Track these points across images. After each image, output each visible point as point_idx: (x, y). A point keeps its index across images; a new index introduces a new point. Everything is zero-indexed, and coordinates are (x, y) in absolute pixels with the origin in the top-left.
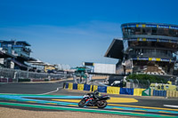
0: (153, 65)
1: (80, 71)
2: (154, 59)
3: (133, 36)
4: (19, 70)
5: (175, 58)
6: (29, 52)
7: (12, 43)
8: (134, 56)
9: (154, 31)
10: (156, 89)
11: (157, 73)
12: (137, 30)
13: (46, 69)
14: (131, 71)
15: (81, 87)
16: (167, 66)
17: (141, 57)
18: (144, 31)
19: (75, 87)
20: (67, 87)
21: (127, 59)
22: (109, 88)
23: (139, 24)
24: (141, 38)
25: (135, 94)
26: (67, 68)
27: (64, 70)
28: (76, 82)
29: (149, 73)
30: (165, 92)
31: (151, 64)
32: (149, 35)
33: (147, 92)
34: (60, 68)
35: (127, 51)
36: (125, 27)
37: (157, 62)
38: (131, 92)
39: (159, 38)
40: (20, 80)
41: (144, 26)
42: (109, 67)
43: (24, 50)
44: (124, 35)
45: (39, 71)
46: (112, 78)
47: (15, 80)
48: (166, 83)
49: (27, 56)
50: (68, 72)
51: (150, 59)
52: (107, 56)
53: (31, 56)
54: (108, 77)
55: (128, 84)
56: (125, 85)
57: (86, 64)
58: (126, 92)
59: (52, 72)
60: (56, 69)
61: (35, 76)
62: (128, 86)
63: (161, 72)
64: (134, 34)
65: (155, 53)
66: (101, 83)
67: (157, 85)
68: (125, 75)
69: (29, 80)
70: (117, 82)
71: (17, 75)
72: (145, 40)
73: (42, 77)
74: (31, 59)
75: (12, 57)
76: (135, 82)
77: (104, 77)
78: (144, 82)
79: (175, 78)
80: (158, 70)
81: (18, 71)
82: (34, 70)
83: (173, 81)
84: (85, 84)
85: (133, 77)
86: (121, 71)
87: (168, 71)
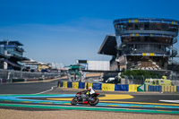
0: (147, 60)
1: (74, 69)
2: (147, 54)
3: (126, 32)
4: (13, 71)
5: (168, 53)
6: (21, 51)
7: (4, 43)
8: (128, 52)
9: (147, 26)
10: (151, 84)
11: (151, 69)
12: (130, 25)
13: (40, 68)
14: (125, 67)
15: (76, 85)
16: (161, 61)
17: (135, 52)
18: (137, 27)
19: (70, 85)
20: (62, 86)
21: (120, 55)
22: (103, 85)
23: (131, 19)
24: (134, 33)
25: (130, 91)
26: (60, 66)
27: (58, 68)
28: (70, 80)
29: (143, 69)
30: (160, 87)
31: (144, 59)
32: (142, 30)
33: (142, 88)
34: (54, 66)
35: (121, 47)
36: (118, 23)
37: (151, 57)
38: (126, 88)
39: (152, 33)
40: (14, 81)
41: (136, 21)
42: (103, 64)
43: (17, 50)
44: (117, 31)
45: (32, 71)
46: (107, 75)
47: (9, 81)
48: (160, 78)
49: (20, 55)
50: (62, 71)
51: (143, 54)
52: (101, 53)
53: (24, 55)
54: (102, 74)
55: (123, 80)
56: (120, 82)
57: (80, 62)
58: (121, 88)
59: (46, 71)
60: (50, 68)
61: (29, 76)
62: (123, 82)
63: (155, 67)
64: (127, 29)
65: (148, 48)
66: (95, 81)
67: (151, 80)
68: (119, 72)
69: (23, 80)
70: (111, 79)
71: (11, 76)
72: (138, 35)
73: (36, 76)
74: (25, 59)
75: (5, 58)
76: (130, 78)
77: (98, 74)
78: (139, 78)
79: (169, 73)
80: (152, 65)
81: (11, 72)
82: (27, 69)
83: (168, 75)
84: (80, 82)
85: (127, 73)
86: (115, 68)
87: (162, 66)
